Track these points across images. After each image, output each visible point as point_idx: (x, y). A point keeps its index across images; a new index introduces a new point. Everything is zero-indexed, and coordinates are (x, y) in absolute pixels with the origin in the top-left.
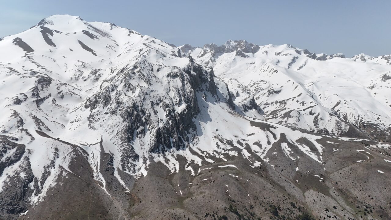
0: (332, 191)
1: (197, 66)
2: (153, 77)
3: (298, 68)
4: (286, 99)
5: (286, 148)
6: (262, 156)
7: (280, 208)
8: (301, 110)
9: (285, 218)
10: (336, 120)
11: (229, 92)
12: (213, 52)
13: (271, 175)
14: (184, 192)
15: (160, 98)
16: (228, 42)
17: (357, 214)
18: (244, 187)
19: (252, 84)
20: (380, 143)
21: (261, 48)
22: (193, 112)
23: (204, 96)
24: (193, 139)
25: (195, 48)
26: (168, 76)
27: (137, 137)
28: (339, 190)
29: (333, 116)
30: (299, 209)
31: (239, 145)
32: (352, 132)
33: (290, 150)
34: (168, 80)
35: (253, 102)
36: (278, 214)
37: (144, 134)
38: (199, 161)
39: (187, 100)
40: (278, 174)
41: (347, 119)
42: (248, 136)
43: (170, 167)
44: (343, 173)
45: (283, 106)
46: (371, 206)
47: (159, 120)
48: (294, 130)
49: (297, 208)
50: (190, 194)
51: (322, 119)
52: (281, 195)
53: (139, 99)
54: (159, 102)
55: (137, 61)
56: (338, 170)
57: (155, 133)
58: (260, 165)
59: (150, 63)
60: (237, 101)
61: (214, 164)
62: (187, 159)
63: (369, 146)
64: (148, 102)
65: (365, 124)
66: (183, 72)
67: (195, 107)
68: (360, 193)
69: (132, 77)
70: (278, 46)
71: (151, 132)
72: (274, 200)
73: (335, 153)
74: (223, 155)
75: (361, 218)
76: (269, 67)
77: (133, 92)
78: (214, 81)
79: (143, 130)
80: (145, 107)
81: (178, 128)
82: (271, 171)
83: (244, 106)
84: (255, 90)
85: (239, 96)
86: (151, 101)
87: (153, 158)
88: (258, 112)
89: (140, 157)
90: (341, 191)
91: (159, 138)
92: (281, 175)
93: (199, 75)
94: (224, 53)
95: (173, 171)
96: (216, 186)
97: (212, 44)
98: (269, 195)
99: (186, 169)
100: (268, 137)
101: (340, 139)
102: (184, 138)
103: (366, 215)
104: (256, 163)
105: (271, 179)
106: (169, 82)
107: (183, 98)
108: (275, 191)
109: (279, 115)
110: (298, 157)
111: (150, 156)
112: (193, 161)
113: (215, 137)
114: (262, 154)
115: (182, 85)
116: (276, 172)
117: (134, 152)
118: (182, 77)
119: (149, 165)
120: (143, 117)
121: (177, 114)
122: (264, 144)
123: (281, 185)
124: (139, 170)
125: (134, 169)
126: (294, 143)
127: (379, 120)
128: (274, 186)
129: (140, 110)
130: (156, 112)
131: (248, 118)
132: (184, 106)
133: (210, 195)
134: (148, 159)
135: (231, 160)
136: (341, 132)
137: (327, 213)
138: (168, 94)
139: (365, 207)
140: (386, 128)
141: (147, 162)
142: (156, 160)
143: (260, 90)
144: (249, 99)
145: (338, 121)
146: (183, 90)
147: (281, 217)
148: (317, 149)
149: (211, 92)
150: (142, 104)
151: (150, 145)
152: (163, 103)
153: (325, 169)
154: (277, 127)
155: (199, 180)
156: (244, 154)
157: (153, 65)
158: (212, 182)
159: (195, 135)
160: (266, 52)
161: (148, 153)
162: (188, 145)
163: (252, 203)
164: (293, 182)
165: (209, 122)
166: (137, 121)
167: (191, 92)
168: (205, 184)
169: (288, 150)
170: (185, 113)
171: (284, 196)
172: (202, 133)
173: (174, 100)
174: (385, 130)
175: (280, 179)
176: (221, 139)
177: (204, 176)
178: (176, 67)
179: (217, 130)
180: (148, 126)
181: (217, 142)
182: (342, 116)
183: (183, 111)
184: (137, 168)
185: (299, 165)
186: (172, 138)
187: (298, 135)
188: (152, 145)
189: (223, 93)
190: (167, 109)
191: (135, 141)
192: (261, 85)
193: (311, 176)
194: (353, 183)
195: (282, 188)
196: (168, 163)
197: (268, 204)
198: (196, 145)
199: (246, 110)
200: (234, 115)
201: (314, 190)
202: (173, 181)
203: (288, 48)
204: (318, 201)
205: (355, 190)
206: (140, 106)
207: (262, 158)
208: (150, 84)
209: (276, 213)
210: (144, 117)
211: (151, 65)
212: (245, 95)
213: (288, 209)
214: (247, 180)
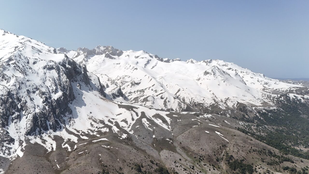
0: (178, 149)
1: (72, 61)
2: (28, 69)
3: (152, 68)
4: (144, 88)
5: (145, 122)
6: (128, 130)
7: (143, 166)
8: (155, 96)
9: (147, 172)
10: (178, 102)
11: (100, 83)
12: (86, 54)
13: (135, 143)
14: (61, 165)
15: (36, 87)
16: (98, 46)
17: (194, 162)
18: (114, 154)
19: (119, 79)
20: (205, 114)
21: (124, 53)
22: (69, 99)
23: (78, 86)
24: (70, 121)
25: (70, 51)
26: (44, 68)
27: (12, 122)
28: (183, 147)
29: (176, 99)
30: (156, 164)
31: (109, 123)
32: (188, 109)
33: (148, 123)
34: (44, 71)
35: (120, 91)
36: (141, 171)
37: (20, 119)
38: (75, 139)
39: (63, 89)
40: (140, 141)
41: (185, 101)
42: (117, 116)
43: (47, 147)
44: (184, 136)
45: (142, 94)
46: (203, 155)
47: (35, 106)
48: (150, 109)
49: (155, 164)
50: (67, 167)
51: (169, 102)
52: (143, 156)
53: (14, 88)
54: (35, 90)
55: (12, 54)
56: (181, 134)
57: (31, 118)
58: (126, 137)
59: (25, 57)
60: (107, 91)
61: (88, 140)
62: (64, 138)
63: (199, 116)
64: (24, 90)
65: (196, 104)
66: (59, 65)
67: (71, 94)
68: (196, 148)
69: (7, 68)
70: (137, 52)
71: (27, 117)
72: (137, 161)
73: (179, 123)
74: (97, 132)
75: (197, 165)
76: (130, 66)
77: (8, 82)
78: (88, 74)
79: (18, 115)
80: (21, 95)
81: (54, 113)
82: (135, 139)
83: (113, 94)
84: (121, 83)
85: (109, 87)
86: (27, 89)
87: (30, 140)
88: (124, 99)
89: (15, 141)
90: (183, 148)
91: (35, 122)
92: (143, 142)
93: (74, 68)
94: (95, 55)
95: (50, 150)
96: (90, 156)
97: (85, 48)
98: (134, 157)
99: (63, 147)
100: (132, 115)
101: (181, 113)
102: (60, 121)
103: (200, 162)
104: (123, 135)
105: (136, 146)
106: (45, 74)
107: (59, 87)
108: (139, 154)
109: (140, 100)
110: (154, 128)
111: (26, 139)
112: (69, 140)
113: (89, 119)
114: (128, 128)
115: (58, 76)
116: (139, 140)
117: (9, 136)
118: (58, 70)
119: (25, 147)
120: (18, 104)
121: (54, 100)
122: (130, 121)
123: (143, 149)
124: (14, 152)
125: (9, 151)
126: (151, 118)
127: (204, 100)
128: (137, 150)
129: (15, 97)
130: (32, 99)
131: (116, 102)
132: (60, 93)
133: (85, 164)
134: (24, 141)
135: (103, 135)
136: (182, 110)
137: (175, 164)
138: (44, 83)
139: (199, 157)
140: (209, 105)
141: (23, 144)
142: (32, 142)
143: (125, 83)
144: (117, 89)
145: (179, 102)
146: (59, 79)
147: (144, 172)
148: (167, 121)
149: (85, 82)
150: (18, 92)
151: (27, 129)
152: (39, 91)
153: (173, 134)
154: (139, 108)
155: (75, 154)
156: (114, 130)
157: (28, 59)
158: (87, 154)
159: (71, 118)
160: (128, 56)
161: (25, 136)
162: (65, 126)
163: (121, 165)
164: (152, 146)
165: (83, 106)
166: (12, 108)
167: (66, 82)
168: (80, 157)
169: (147, 123)
170: (61, 99)
171: (145, 157)
172: (78, 115)
173: (50, 89)
174: (208, 107)
175: (142, 144)
176: (94, 119)
177: (80, 150)
178: (52, 61)
179: (91, 113)
180: (24, 112)
181: (91, 122)
182: (182, 99)
183: (60, 98)
184: (12, 151)
185: (155, 134)
186: (49, 121)
187: (153, 112)
188: (28, 129)
189: (95, 84)
190: (43, 96)
191: (10, 126)
192: (125, 79)
193: (164, 140)
194: (191, 141)
195: (144, 151)
196: (45, 143)
197: (133, 164)
198: (73, 126)
199: (114, 98)
200: (105, 101)
201: (166, 150)
202: (50, 158)
203: (144, 53)
204: (169, 157)
205: (192, 146)
206: (15, 94)
207: (128, 131)
208: (26, 74)
209: (139, 170)
210: (20, 104)
211: (27, 59)
212: (114, 86)
213: (149, 165)
214: (117, 149)
